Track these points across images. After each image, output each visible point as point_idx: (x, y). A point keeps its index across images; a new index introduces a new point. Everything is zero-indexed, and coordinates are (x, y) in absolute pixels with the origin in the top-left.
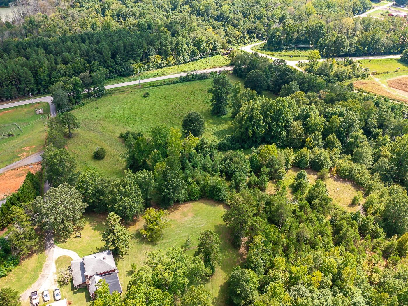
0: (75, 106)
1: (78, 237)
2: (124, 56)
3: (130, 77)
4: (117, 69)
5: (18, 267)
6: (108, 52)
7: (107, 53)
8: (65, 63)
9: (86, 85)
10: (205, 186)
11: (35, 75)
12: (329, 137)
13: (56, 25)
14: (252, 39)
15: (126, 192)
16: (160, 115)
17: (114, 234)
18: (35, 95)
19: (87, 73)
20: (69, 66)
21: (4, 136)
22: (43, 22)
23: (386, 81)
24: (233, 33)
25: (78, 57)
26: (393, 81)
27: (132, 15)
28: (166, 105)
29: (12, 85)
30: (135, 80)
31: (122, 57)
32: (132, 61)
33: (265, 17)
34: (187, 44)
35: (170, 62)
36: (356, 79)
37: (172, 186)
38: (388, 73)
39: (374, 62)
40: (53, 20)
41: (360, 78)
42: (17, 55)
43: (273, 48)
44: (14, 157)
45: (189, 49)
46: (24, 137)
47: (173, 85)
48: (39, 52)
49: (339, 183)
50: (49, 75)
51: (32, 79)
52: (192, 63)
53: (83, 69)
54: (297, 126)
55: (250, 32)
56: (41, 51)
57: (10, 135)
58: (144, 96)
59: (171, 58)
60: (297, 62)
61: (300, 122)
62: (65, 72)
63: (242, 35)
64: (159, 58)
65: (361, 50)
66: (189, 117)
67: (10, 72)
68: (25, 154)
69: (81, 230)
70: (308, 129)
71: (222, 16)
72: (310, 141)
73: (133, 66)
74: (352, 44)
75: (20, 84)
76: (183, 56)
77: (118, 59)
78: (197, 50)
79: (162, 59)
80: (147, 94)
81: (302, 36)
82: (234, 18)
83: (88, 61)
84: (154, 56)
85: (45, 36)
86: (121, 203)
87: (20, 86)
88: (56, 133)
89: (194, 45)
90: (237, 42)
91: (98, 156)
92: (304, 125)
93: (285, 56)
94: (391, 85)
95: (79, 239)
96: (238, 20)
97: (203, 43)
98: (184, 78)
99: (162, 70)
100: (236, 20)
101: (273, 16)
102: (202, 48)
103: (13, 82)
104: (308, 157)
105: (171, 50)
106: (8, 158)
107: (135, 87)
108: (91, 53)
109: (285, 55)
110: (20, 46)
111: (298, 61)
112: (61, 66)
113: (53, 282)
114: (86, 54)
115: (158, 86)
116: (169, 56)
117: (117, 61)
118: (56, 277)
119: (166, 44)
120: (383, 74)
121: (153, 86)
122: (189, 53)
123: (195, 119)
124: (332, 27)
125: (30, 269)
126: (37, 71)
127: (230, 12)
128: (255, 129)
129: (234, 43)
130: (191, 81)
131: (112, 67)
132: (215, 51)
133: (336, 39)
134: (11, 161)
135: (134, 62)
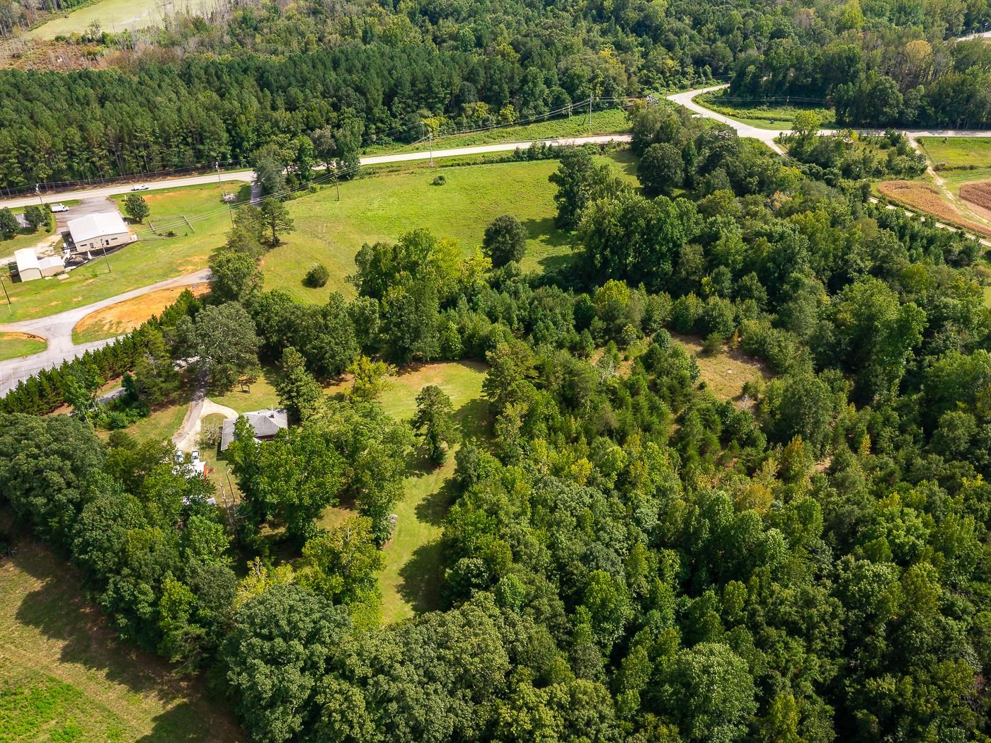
0: (298, 193)
1: (245, 392)
2: (410, 101)
3: (417, 145)
4: (393, 125)
5: (145, 419)
6: (378, 90)
7: (374, 92)
8: (291, 107)
9: (326, 155)
10: (472, 336)
11: (232, 128)
12: (745, 278)
13: (293, 29)
14: (700, 77)
15: (327, 327)
16: (454, 220)
17: (293, 384)
18: (226, 167)
19: (327, 131)
20: (298, 115)
21: (160, 235)
22: (268, 20)
23: (958, 185)
24: (659, 63)
25: (317, 97)
26: (975, 187)
27: (452, 14)
28: (473, 203)
29: (187, 144)
30: (425, 149)
31: (405, 103)
32: (426, 112)
33: (738, 29)
34: (548, 82)
35: (505, 118)
36: (894, 177)
37: (408, 326)
38: (972, 168)
39: (954, 143)
40: (289, 18)
41: (902, 176)
42: (205, 87)
43: (739, 100)
44: (172, 270)
45: (552, 92)
46: (195, 241)
47: (500, 165)
48: (246, 84)
49: (739, 362)
50: (258, 130)
51: (225, 136)
52: (554, 122)
53: (323, 121)
54: (692, 254)
55: (699, 62)
56: (250, 81)
57: (171, 234)
58: (435, 184)
59: (508, 111)
60: (776, 134)
61: (699, 248)
62: (288, 126)
63: (679, 68)
64: (483, 108)
65: (929, 115)
66: (495, 225)
67: (186, 119)
68: (190, 267)
69: (251, 383)
70: (713, 261)
71: (648, 23)
72: (708, 284)
73: (424, 121)
74: (909, 99)
75: (202, 144)
76: (535, 107)
77: (397, 106)
78: (566, 96)
79: (490, 111)
80: (441, 178)
81: (806, 76)
82: (671, 30)
83: (336, 107)
84: (473, 105)
85: (266, 51)
86: (316, 343)
87: (201, 147)
88: (244, 232)
89: (562, 86)
90: (667, 82)
91: (313, 281)
92: (707, 253)
93: (760, 119)
94: (965, 194)
95: (246, 395)
96: (678, 33)
97: (581, 82)
98: (524, 153)
99: (488, 133)
100: (675, 34)
101: (758, 28)
102: (579, 92)
103: (190, 140)
104: (692, 310)
105: (511, 92)
106: (161, 271)
107: (423, 164)
108: (343, 90)
109: (760, 116)
110: (212, 71)
111: (779, 132)
112: (282, 115)
113: (193, 443)
114: (332, 92)
115: (469, 164)
116: (505, 105)
117: (394, 109)
118: (198, 438)
119: (500, 79)
120: (959, 171)
121: (458, 165)
122: (550, 100)
123: (506, 228)
124: (879, 60)
125: (163, 423)
126: (235, 120)
127: (668, 13)
128: (607, 252)
129: (658, 85)
130: (538, 159)
131: (382, 122)
132: (607, 100)
133: (874, 88)
134: (165, 276)
135: (429, 113)
